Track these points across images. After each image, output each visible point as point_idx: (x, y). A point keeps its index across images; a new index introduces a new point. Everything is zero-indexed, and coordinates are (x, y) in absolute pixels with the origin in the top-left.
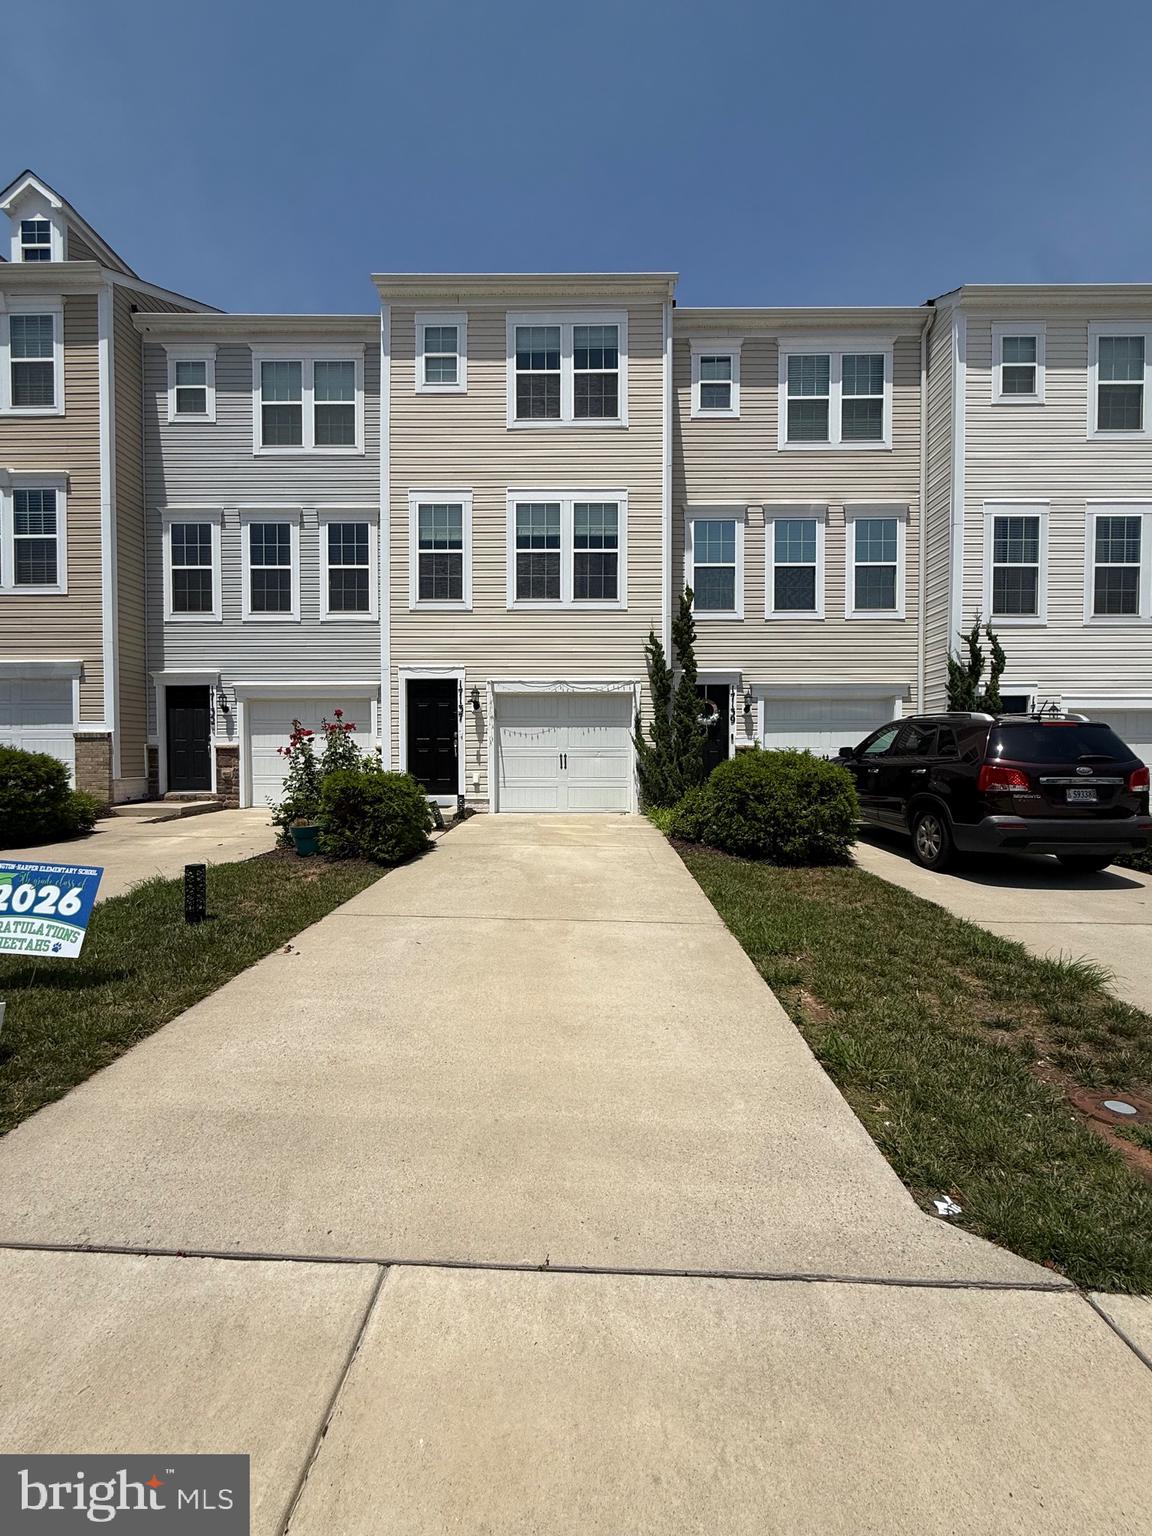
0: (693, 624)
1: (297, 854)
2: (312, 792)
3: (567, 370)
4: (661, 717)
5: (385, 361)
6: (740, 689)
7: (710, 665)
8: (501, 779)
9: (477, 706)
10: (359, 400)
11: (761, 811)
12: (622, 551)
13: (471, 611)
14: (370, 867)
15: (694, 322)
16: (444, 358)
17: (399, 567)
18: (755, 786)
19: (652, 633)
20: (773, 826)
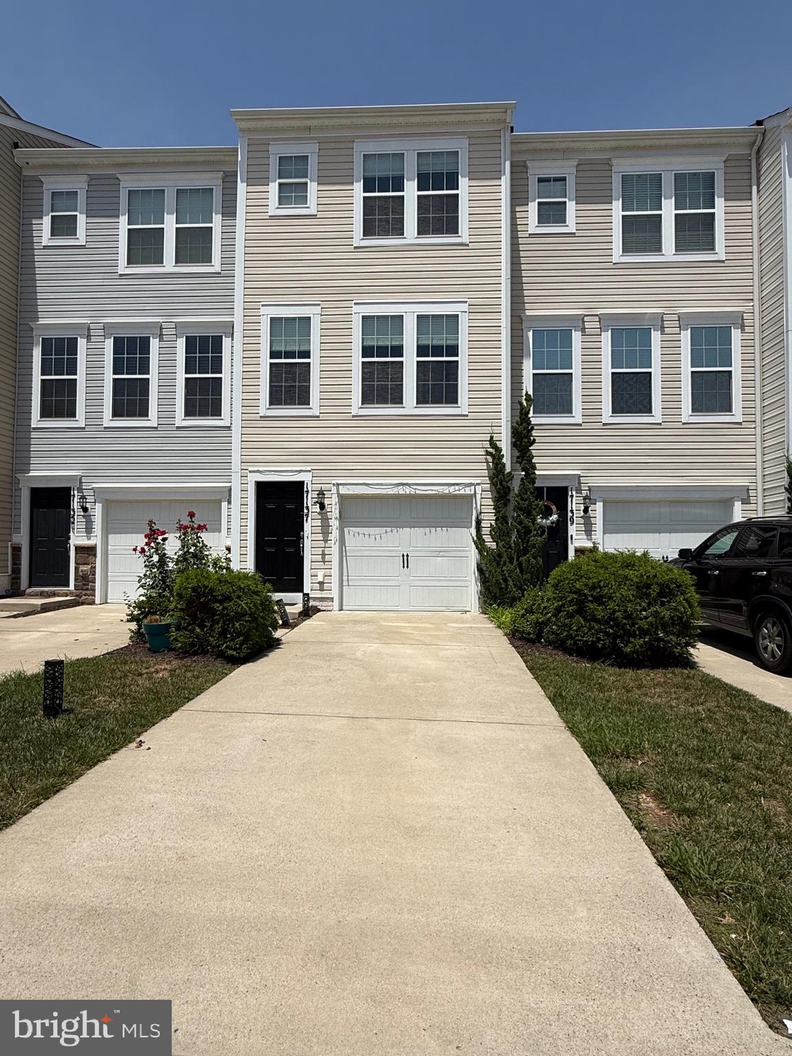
0: (532, 429)
1: (149, 650)
2: (164, 590)
3: (411, 192)
4: (501, 518)
5: (242, 187)
6: (579, 491)
7: (548, 468)
8: (345, 578)
9: (322, 507)
10: (217, 222)
11: (600, 613)
12: (463, 359)
13: (318, 417)
14: (219, 665)
15: (531, 146)
16: (296, 184)
17: (250, 376)
18: (593, 588)
19: (492, 437)
20: (612, 627)
